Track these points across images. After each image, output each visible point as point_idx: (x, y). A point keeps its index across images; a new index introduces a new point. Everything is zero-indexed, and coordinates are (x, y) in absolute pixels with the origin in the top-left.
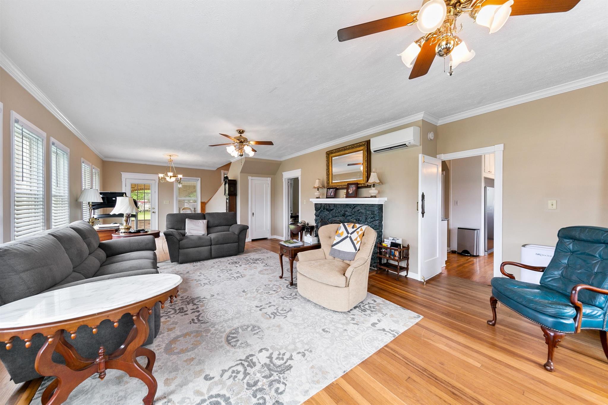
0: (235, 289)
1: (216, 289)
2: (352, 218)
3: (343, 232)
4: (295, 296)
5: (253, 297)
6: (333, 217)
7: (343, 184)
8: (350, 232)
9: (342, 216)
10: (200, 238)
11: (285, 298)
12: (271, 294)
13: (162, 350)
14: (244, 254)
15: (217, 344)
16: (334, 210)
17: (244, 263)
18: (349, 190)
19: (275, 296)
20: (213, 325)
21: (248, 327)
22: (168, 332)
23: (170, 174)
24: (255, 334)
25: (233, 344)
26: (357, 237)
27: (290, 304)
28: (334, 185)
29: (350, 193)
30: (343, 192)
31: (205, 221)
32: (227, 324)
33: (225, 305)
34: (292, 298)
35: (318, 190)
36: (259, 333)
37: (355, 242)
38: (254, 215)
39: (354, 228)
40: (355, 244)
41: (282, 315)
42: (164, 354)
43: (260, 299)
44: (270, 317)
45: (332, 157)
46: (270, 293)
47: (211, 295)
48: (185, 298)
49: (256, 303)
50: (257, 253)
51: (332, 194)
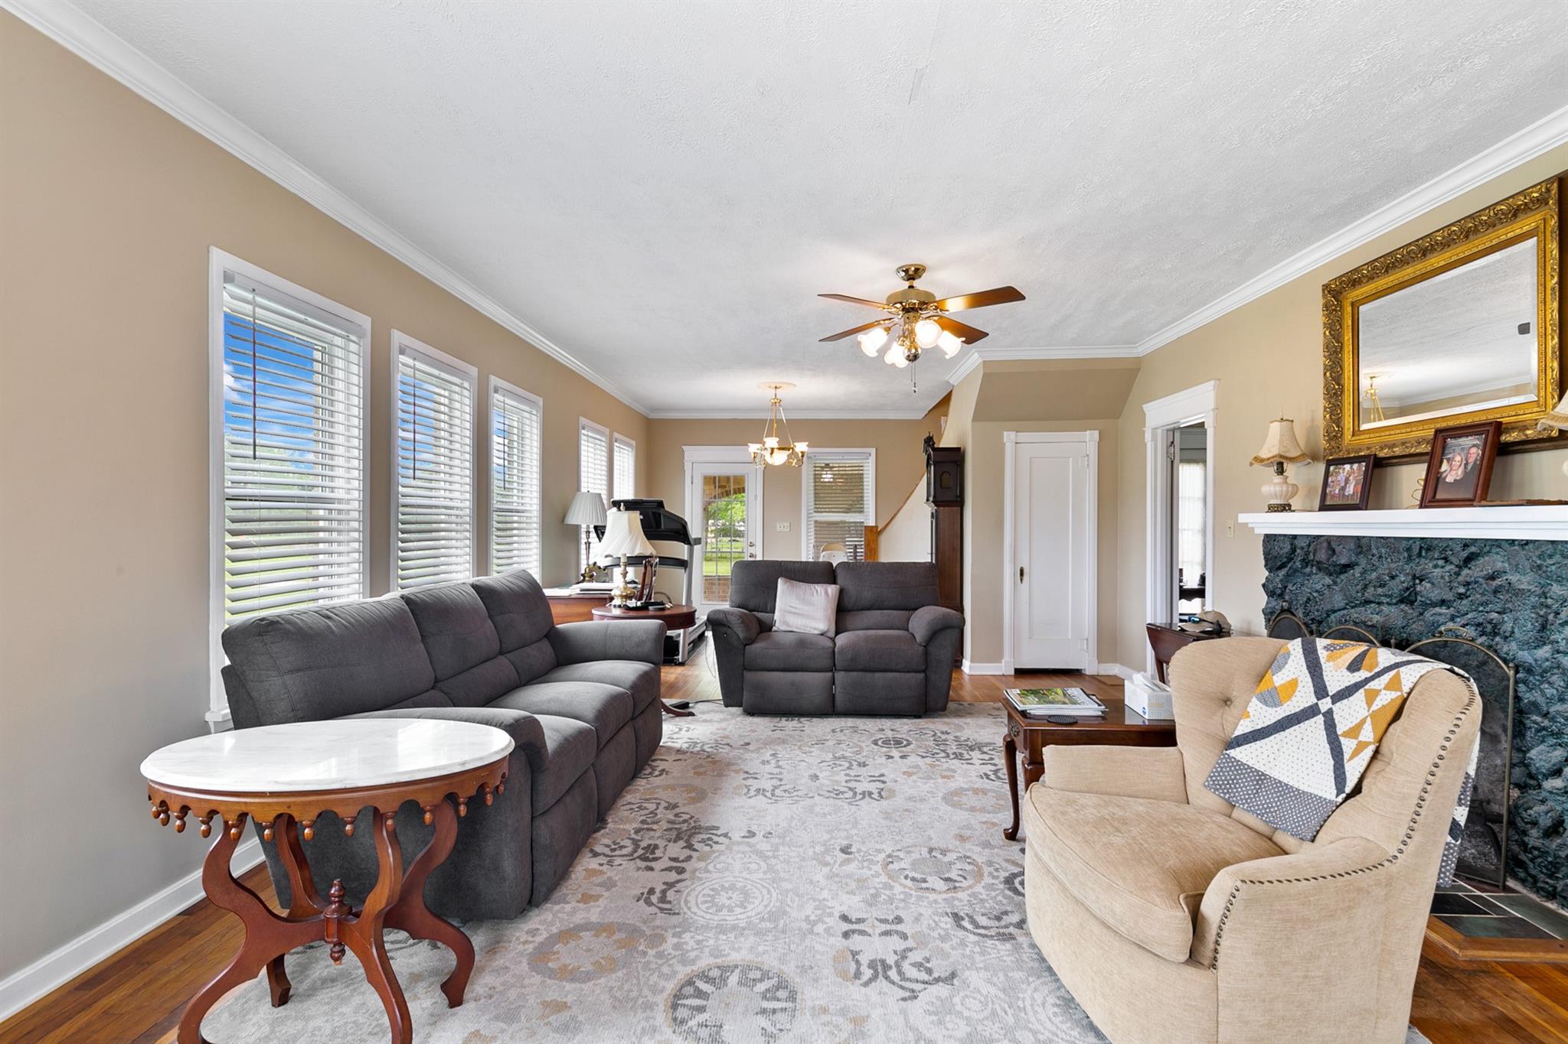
0: (828, 832)
1: (777, 814)
2: (1452, 618)
3: (1293, 684)
4: (1012, 930)
5: (858, 880)
6: (1351, 604)
7: (1413, 435)
8: (1332, 690)
9: (1401, 601)
10: (803, 642)
11: (966, 924)
12: (927, 889)
13: (530, 947)
14: (946, 716)
15: (646, 992)
16: (1357, 571)
17: (921, 752)
18: (1445, 467)
19: (936, 901)
20: (685, 927)
21: (765, 976)
22: (578, 904)
23: (772, 442)
24: (764, 1011)
25: (682, 1013)
26: (1363, 721)
27: (967, 952)
28: (1365, 440)
29: (1450, 479)
30: (1412, 477)
31: (832, 590)
32: (717, 939)
33: (761, 876)
34: (993, 932)
35: (1281, 471)
36: (779, 1016)
37: (1348, 745)
38: (1026, 577)
39: (1358, 669)
40: (1346, 757)
41: (903, 983)
42: (525, 961)
43: (875, 896)
44: (858, 975)
45: (1355, 306)
46: (924, 885)
47: (749, 832)
48: (681, 819)
49: (853, 905)
50: (995, 723)
51: (1350, 490)
